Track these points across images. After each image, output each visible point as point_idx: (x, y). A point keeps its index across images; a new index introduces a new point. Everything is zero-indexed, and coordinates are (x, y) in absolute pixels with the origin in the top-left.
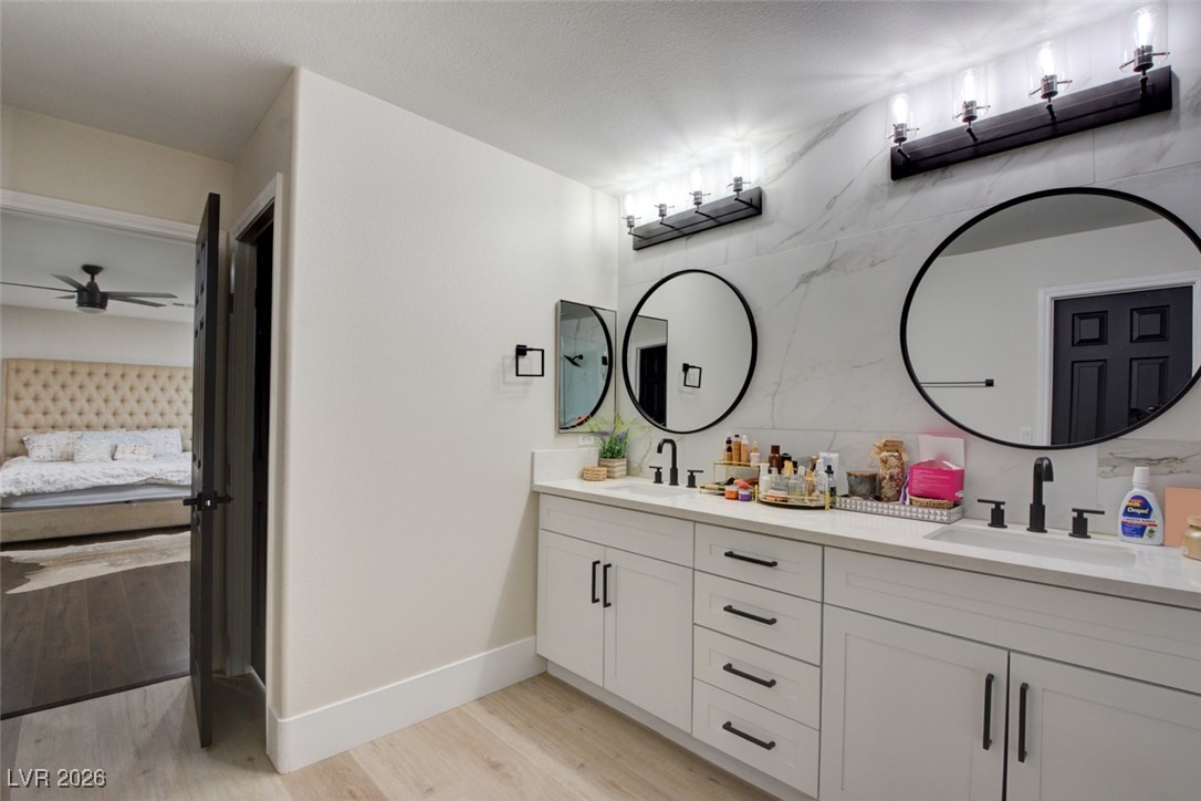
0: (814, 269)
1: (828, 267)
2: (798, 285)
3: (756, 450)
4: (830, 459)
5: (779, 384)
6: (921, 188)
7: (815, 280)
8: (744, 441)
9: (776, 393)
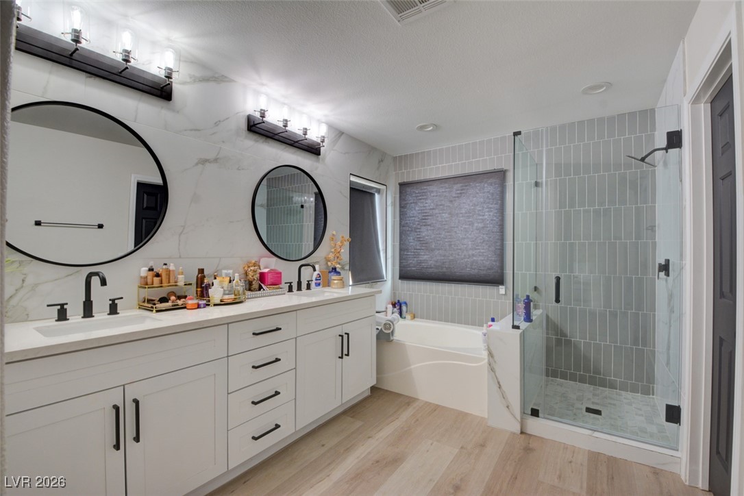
0: (208, 158)
1: (216, 160)
2: (197, 164)
3: (182, 274)
4: (229, 274)
5: (184, 227)
6: (258, 141)
7: (207, 164)
8: (172, 267)
9: (181, 233)
